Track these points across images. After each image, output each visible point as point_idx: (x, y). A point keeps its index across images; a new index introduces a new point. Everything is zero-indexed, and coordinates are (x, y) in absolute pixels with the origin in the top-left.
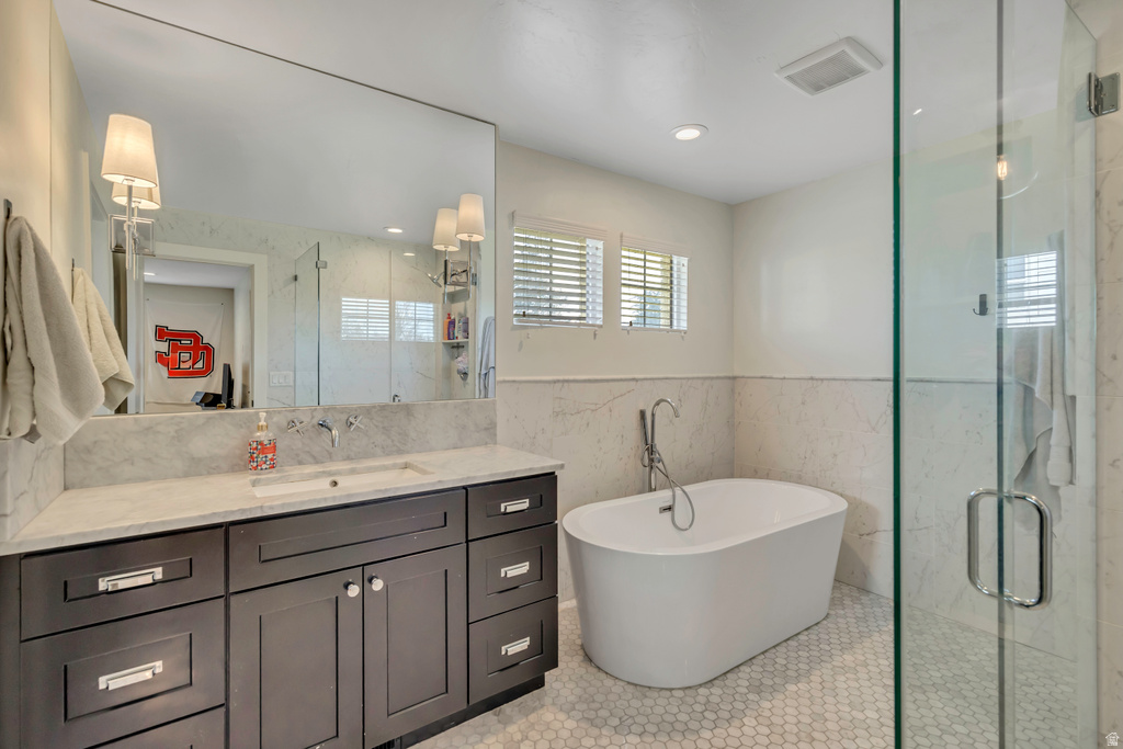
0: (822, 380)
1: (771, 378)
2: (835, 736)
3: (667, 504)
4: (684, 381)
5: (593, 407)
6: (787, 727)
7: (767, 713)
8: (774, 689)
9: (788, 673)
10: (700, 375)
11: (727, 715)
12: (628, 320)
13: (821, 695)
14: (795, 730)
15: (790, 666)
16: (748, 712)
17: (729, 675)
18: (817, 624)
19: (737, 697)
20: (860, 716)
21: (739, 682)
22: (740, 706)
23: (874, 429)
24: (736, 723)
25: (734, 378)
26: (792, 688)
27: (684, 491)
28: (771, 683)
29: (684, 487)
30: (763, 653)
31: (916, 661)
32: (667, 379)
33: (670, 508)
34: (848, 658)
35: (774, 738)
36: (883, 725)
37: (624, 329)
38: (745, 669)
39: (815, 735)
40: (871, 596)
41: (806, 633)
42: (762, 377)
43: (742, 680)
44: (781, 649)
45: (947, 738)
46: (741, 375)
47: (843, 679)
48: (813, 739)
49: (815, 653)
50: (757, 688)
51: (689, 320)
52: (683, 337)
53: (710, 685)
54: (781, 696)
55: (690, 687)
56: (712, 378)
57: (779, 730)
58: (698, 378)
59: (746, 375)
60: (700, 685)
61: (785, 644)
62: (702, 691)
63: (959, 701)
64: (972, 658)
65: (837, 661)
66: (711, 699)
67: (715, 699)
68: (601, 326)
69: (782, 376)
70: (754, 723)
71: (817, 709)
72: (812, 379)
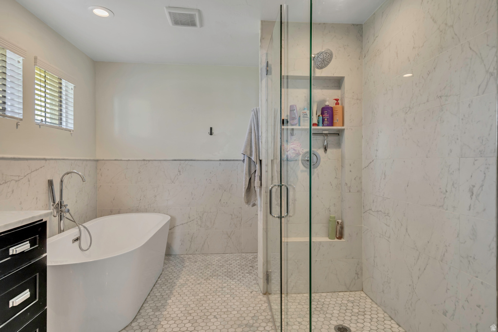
0: (149, 161)
1: (121, 160)
2: (196, 308)
3: (75, 237)
4: (73, 162)
5: (17, 178)
6: (179, 315)
7: (168, 316)
8: (164, 306)
9: (164, 297)
10: (82, 158)
11: (153, 326)
12: (39, 118)
13: (181, 298)
14: (183, 315)
15: (163, 294)
16: (160, 320)
17: (141, 311)
18: (161, 274)
19: (151, 317)
20: (199, 297)
21: (147, 311)
22: (156, 319)
23: (173, 182)
24: (159, 326)
25: (97, 161)
26: (169, 301)
27: (84, 227)
28: (161, 304)
29: (83, 224)
30: (149, 295)
31: (201, 271)
32: (64, 159)
33: (77, 239)
34: (181, 281)
35: (178, 322)
36: (207, 296)
37: (38, 124)
38: (146, 305)
39: (190, 312)
40: (173, 256)
41: (159, 279)
42: (115, 160)
43: (148, 310)
44: (155, 290)
45: (224, 289)
46: (102, 159)
47: (184, 288)
48: (191, 314)
49: (168, 285)
50: (157, 309)
51: (74, 124)
52: (71, 134)
53: (135, 320)
54: (168, 307)
55: (127, 326)
56: (87, 160)
57: (177, 318)
58: (80, 160)
59: (105, 159)
60: (131, 323)
61: (154, 287)
62: (133, 324)
63: (219, 277)
64: (214, 263)
65: (178, 283)
66: (140, 324)
67: (142, 324)
68: (21, 120)
69: (127, 159)
70: (166, 322)
71: (184, 303)
72: (144, 160)
